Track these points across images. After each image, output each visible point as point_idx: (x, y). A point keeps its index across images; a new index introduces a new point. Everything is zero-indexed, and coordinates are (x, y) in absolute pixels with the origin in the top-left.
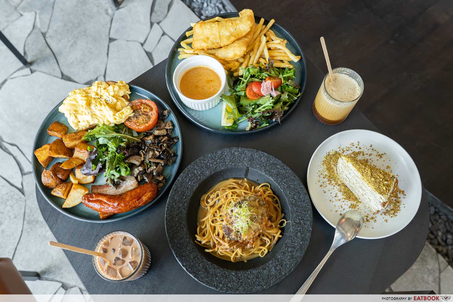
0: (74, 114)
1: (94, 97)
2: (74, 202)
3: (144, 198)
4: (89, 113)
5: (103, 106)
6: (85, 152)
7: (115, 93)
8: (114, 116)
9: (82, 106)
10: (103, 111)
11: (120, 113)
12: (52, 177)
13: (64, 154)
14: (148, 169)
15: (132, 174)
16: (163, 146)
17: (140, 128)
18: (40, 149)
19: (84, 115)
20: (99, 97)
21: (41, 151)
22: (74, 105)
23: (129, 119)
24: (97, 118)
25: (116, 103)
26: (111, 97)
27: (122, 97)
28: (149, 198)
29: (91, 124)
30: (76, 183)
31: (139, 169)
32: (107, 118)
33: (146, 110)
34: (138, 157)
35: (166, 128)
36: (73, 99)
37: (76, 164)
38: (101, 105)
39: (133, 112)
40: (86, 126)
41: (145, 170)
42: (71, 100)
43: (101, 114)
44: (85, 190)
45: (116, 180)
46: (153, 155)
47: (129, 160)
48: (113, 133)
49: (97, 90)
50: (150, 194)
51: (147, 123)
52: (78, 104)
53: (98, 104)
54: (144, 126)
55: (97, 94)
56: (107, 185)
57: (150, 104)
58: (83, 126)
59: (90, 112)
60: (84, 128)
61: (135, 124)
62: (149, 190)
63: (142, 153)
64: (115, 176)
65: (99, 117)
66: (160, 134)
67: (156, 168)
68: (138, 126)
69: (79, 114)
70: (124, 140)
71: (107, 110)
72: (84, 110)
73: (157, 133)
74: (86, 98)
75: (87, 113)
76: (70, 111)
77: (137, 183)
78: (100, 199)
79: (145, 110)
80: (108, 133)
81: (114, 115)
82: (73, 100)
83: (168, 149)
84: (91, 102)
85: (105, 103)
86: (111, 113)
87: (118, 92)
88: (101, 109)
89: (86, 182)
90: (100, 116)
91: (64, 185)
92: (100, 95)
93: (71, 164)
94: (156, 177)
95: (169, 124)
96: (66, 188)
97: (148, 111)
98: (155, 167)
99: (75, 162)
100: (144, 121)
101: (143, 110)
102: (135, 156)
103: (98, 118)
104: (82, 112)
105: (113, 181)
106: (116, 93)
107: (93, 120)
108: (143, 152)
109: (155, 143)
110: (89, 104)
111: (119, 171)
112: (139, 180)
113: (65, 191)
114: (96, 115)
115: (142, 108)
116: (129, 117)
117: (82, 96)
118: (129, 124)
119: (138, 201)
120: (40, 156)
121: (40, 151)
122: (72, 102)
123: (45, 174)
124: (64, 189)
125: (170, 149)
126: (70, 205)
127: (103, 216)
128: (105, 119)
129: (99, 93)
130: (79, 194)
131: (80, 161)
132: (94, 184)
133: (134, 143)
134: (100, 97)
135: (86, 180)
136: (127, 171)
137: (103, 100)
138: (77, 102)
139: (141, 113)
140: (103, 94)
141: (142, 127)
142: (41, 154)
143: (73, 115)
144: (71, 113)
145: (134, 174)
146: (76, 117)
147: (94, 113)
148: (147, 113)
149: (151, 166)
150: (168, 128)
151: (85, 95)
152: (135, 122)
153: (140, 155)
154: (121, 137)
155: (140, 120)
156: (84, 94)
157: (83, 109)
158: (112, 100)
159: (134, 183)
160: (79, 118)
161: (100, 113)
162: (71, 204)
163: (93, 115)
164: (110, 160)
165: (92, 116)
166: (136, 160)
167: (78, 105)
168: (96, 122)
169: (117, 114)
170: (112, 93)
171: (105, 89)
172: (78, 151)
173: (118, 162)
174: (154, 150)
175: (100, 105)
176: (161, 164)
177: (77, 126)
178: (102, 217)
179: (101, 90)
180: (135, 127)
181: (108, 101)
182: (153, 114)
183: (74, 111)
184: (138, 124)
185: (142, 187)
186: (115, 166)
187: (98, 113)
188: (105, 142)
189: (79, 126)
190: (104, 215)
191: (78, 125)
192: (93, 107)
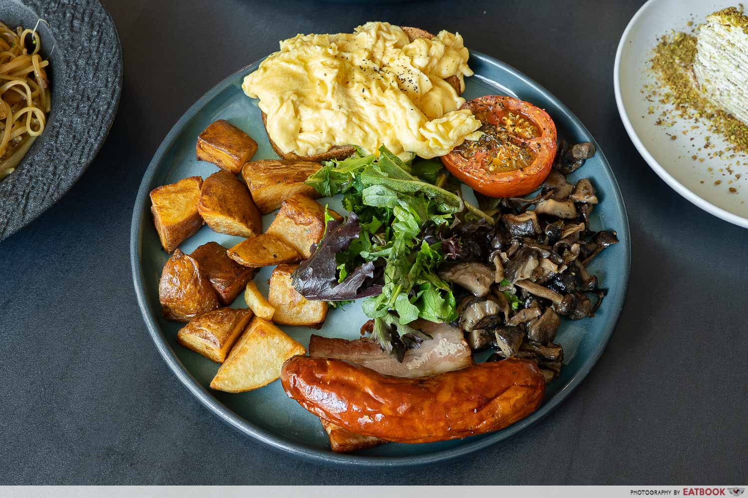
0: (292, 101)
1: (363, 64)
2: (253, 376)
3: (502, 406)
4: (340, 107)
5: (388, 92)
6: (310, 223)
7: (430, 62)
8: (421, 130)
9: (322, 83)
10: (388, 106)
11: (443, 124)
12: (196, 280)
13: (244, 217)
14: (511, 315)
15: (456, 322)
16: (569, 248)
17: (497, 180)
18: (170, 188)
19: (324, 112)
20: (377, 68)
21: (173, 195)
22: (294, 76)
23: (462, 148)
24: (361, 128)
25: (427, 94)
26: (416, 71)
27: (447, 80)
28: (515, 409)
29: (338, 141)
30: (265, 316)
31: (483, 309)
32: (394, 135)
33: (520, 130)
34: (483, 269)
35: (574, 197)
36: (298, 57)
37: (275, 256)
38: (383, 89)
39: (480, 129)
40: (320, 147)
41: (501, 314)
42: (289, 61)
43: (379, 118)
44: (296, 343)
45: (402, 332)
46: (535, 272)
47: (453, 274)
48: (412, 180)
49: (374, 46)
50: (520, 395)
51: (522, 170)
52: (309, 77)
53: (373, 85)
54: (511, 178)
55: (372, 57)
56: (366, 345)
57: (531, 117)
58: (312, 144)
59: (344, 104)
60: (312, 152)
61: (482, 166)
62: (522, 382)
63: (496, 261)
64: (399, 316)
65: (368, 124)
66: (557, 213)
67: (539, 317)
68: (491, 173)
69: (307, 105)
70: (445, 207)
71: (402, 107)
72: (328, 97)
73: (548, 205)
74: (336, 62)
75: (335, 105)
76: (283, 93)
77: (468, 353)
78: (351, 378)
79: (518, 130)
80: (398, 176)
81: (421, 125)
82: (297, 61)
83: (578, 264)
84: (349, 78)
85: (395, 85)
86: (414, 118)
87: (440, 61)
88: (384, 101)
89: (297, 321)
90: (373, 120)
91: (227, 314)
92: (381, 63)
93: (262, 251)
94: (537, 346)
95: (586, 188)
96: (234, 326)
97: (528, 133)
98: (537, 312)
99: (272, 250)
100: (514, 162)
101: (511, 129)
102: (474, 265)
103: (366, 128)
104: (319, 101)
105: (391, 332)
106: (435, 61)
107: (350, 131)
108: (501, 259)
109: (544, 235)
110: (344, 81)
111: (420, 303)
112: (477, 344)
113: (230, 333)
114: (360, 119)
115: (509, 122)
116: (466, 141)
117: (327, 55)
118: (460, 164)
119: (478, 411)
120: (167, 209)
121: (169, 192)
122: (294, 68)
123: (176, 268)
124: (227, 326)
125: (586, 266)
126: (236, 383)
127: (342, 442)
128: (385, 134)
129: (378, 56)
130: (273, 351)
131: (289, 249)
132: (321, 333)
133: (475, 221)
134: (380, 69)
135: (298, 313)
136: (445, 306)
137: (390, 77)
138: (306, 68)
139: (503, 137)
140: (392, 60)
141: (505, 179)
142: (170, 203)
143: (288, 106)
144: (286, 97)
145: (465, 321)
146: (297, 112)
147: (356, 109)
148: (522, 141)
149: (521, 307)
150: (584, 199)
151: (337, 52)
152: (482, 161)
153: (492, 267)
154: (438, 196)
155: (501, 158)
156: (334, 50)
157: (326, 93)
158: (419, 82)
159: (459, 351)
160: (303, 119)
161: (378, 113)
162: (242, 382)
163: (353, 115)
164: (398, 258)
165: (348, 116)
166: (476, 276)
167: (308, 80)
168: (356, 140)
169: (430, 125)
170: (421, 62)
171: (396, 46)
172: (288, 216)
173: (422, 271)
174: (539, 258)
175: (380, 88)
176: (556, 306)
177: (294, 142)
178: (340, 445)
179: (385, 48)
180: (481, 175)
181: (407, 83)
182: (544, 147)
183: (295, 93)
184: (491, 169)
185: (495, 367)
186: (415, 279)
187: (369, 111)
188: (388, 200)
189: (300, 144)
190: (347, 441)
191: (296, 139)
192: (355, 90)
